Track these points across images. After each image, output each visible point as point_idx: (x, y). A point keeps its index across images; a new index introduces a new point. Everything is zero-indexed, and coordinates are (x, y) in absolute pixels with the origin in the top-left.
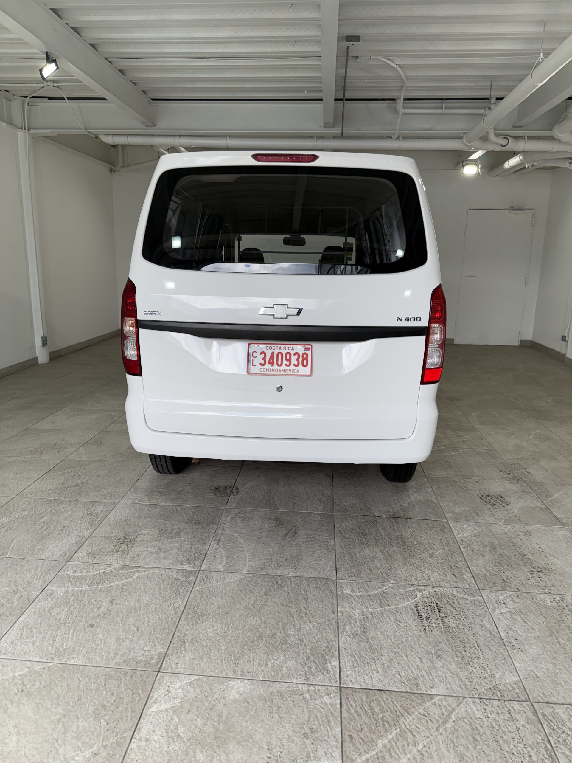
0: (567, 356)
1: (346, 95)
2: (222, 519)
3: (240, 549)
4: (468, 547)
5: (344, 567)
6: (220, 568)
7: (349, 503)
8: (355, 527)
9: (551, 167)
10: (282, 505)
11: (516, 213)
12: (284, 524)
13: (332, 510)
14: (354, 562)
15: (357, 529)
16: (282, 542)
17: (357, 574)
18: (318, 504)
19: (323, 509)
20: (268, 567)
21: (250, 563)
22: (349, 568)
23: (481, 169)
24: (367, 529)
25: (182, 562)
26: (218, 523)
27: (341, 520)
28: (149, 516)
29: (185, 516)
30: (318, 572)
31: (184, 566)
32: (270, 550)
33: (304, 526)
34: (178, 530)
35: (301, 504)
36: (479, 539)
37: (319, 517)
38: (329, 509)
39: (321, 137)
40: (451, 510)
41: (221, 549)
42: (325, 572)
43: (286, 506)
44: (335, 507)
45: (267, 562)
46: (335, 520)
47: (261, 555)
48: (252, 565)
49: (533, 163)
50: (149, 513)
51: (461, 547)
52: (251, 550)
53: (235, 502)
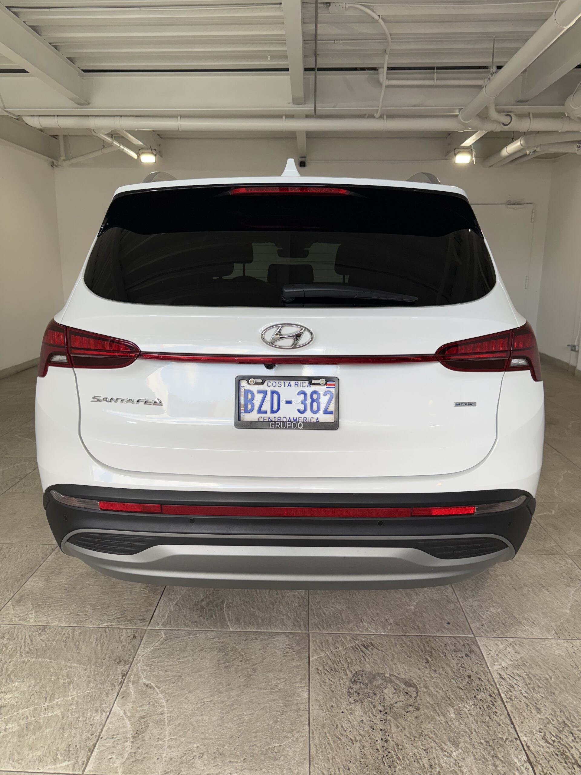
0: (578, 368)
1: (318, 62)
2: (140, 652)
3: (158, 719)
4: (512, 691)
5: (322, 751)
6: (118, 767)
7: (332, 610)
8: (339, 659)
9: (554, 153)
10: (234, 619)
11: (514, 208)
12: (234, 658)
13: (307, 626)
14: (339, 738)
15: (343, 663)
16: (226, 700)
17: (344, 766)
18: (287, 615)
19: (294, 623)
20: (197, 760)
21: (169, 752)
22: (330, 754)
23: (475, 157)
24: (358, 663)
25: (57, 755)
26: (131, 661)
27: (319, 646)
28: (28, 650)
29: (83, 649)
30: (279, 767)
31: (58, 766)
32: (206, 718)
33: (263, 662)
34: (65, 679)
35: (261, 615)
36: (526, 672)
37: (286, 642)
38: (302, 623)
39: (290, 116)
40: (478, 615)
41: (127, 721)
42: (291, 767)
43: (239, 621)
44: (311, 620)
45: (198, 747)
46: (310, 646)
47: (189, 732)
48: (172, 756)
49: (535, 148)
50: (30, 644)
51: (500, 691)
52: (175, 720)
53: (163, 616)
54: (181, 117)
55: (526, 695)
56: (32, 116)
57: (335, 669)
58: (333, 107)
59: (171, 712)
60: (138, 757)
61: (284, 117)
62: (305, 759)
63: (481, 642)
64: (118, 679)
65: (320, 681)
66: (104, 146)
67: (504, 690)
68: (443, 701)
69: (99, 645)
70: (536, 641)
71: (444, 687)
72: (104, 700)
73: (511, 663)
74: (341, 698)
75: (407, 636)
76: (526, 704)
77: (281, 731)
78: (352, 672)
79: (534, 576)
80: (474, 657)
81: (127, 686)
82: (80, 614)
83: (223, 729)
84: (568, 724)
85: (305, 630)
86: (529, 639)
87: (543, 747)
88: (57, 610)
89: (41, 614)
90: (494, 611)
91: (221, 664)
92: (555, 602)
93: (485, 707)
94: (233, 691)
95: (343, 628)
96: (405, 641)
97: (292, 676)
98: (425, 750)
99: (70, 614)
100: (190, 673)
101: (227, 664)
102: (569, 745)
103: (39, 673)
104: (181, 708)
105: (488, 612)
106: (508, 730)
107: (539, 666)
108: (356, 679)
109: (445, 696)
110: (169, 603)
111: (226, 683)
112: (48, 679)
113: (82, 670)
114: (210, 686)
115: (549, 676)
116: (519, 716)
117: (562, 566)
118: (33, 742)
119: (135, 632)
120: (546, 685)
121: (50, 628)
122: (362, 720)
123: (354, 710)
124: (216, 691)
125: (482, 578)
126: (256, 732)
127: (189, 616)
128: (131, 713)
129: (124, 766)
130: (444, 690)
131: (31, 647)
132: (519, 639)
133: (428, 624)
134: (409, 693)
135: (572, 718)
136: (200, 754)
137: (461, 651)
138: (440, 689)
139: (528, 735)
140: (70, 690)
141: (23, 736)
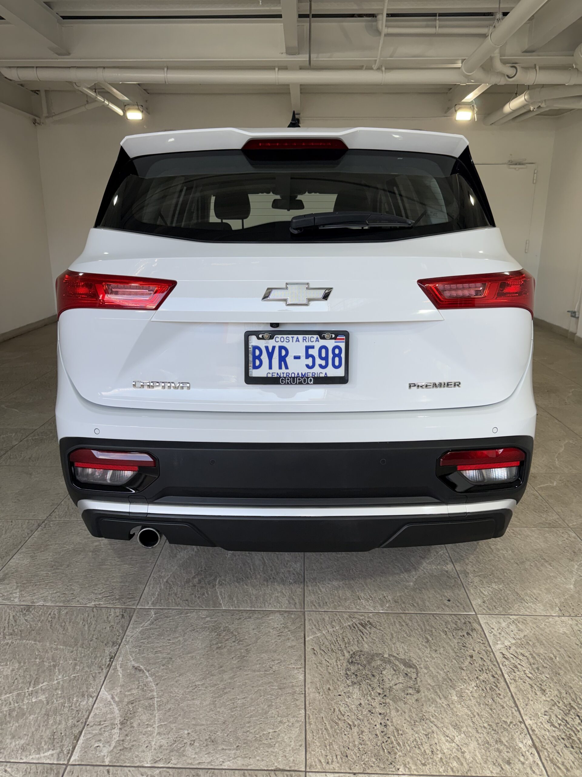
0: (578, 334)
1: (313, 8)
2: (128, 633)
3: (147, 704)
4: (516, 671)
5: (319, 737)
6: (104, 756)
7: (328, 586)
8: (336, 639)
9: (559, 109)
10: (226, 596)
11: (515, 169)
12: (226, 638)
13: (303, 605)
14: (336, 723)
15: (341, 643)
16: (219, 683)
17: (341, 753)
18: (282, 592)
19: (289, 601)
20: (188, 748)
21: (159, 740)
22: (327, 740)
23: (478, 114)
24: (356, 643)
25: (41, 744)
26: (120, 642)
27: (315, 625)
28: (12, 631)
29: (70, 630)
30: (274, 754)
31: (42, 755)
32: (197, 702)
33: (257, 642)
34: (51, 662)
35: (255, 592)
36: (530, 652)
37: (281, 621)
38: (297, 601)
39: (284, 68)
40: (479, 591)
41: (114, 706)
42: (287, 755)
43: (232, 599)
44: (307, 597)
45: (189, 733)
46: (306, 625)
47: (180, 718)
48: (161, 743)
49: (540, 104)
50: (14, 625)
51: (503, 672)
52: (165, 705)
53: (153, 594)
54: (167, 69)
55: (530, 675)
56: (10, 67)
57: (332, 650)
58: (329, 58)
59: (160, 697)
60: (126, 745)
61: (277, 69)
62: (301, 746)
63: (482, 619)
64: (106, 661)
65: (316, 662)
66: (87, 101)
67: (507, 670)
68: (444, 683)
69: (86, 626)
70: (540, 618)
71: (445, 667)
72: (91, 684)
73: (514, 642)
74: (338, 680)
75: (406, 613)
76: (530, 685)
77: (276, 716)
78: (349, 652)
79: (537, 550)
80: (476, 636)
81: (115, 669)
82: (67, 592)
83: (216, 714)
84: (574, 706)
85: (301, 609)
86: (532, 617)
87: (549, 731)
88: (42, 588)
89: (25, 593)
90: (496, 587)
91: (213, 644)
92: (558, 577)
93: (488, 689)
94: (226, 673)
95: (339, 606)
96: (404, 619)
97: (287, 657)
98: (426, 735)
99: (56, 593)
100: (181, 655)
101: (220, 645)
102: (576, 729)
103: (22, 655)
104: (171, 692)
105: (490, 589)
106: (513, 713)
107: (544, 644)
108: (354, 659)
109: (446, 677)
110: (160, 581)
111: (219, 665)
112: (32, 662)
113: (68, 652)
114: (202, 669)
115: (554, 655)
116: (523, 699)
117: (565, 539)
118: (16, 730)
119: (124, 611)
120: (551, 665)
121: (34, 608)
122: (361, 704)
123: (352, 693)
124: (207, 674)
125: (483, 553)
126: (250, 717)
127: (180, 595)
128: (118, 697)
129: (111, 755)
130: (445, 670)
131: (15, 628)
132: (522, 617)
133: (428, 601)
134: (409, 675)
135: (579, 700)
136: (191, 741)
137: (463, 630)
138: (440, 670)
139: (533, 718)
140: (55, 674)
141: (6, 724)
